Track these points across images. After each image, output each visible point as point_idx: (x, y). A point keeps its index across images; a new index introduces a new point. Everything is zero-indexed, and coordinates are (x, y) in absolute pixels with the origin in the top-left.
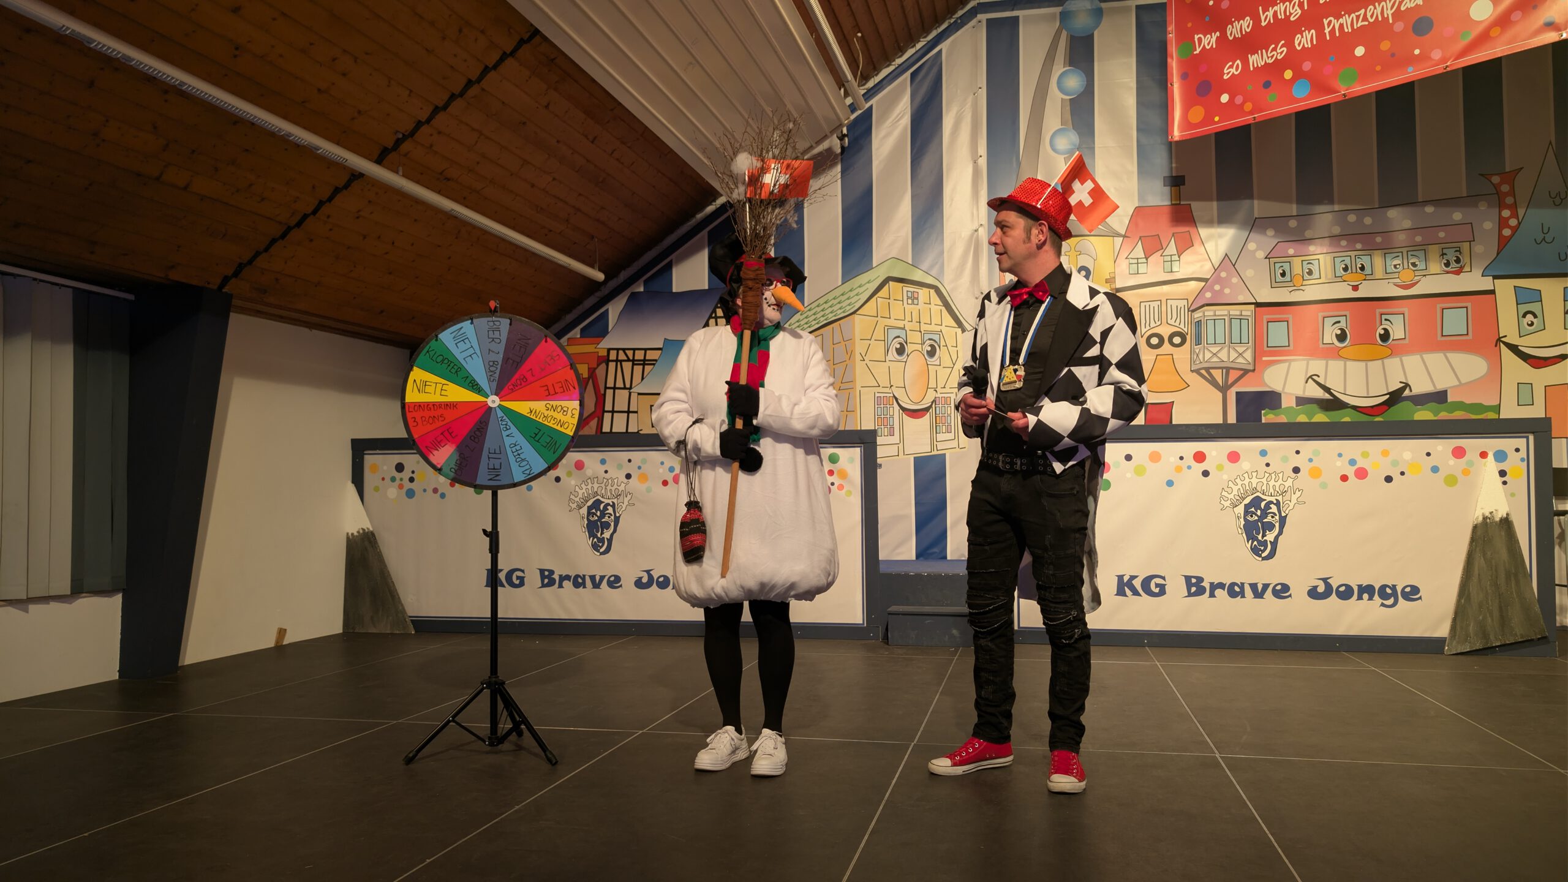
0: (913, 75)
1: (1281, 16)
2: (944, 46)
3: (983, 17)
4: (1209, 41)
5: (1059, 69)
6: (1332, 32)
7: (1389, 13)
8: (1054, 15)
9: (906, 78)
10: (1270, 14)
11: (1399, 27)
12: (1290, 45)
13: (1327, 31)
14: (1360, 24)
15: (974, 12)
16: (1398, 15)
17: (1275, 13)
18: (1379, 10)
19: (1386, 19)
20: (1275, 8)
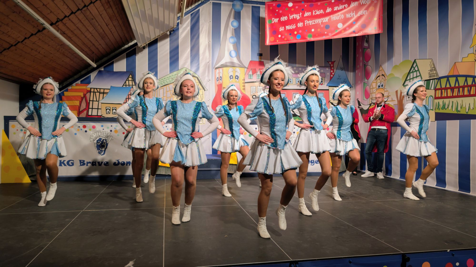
0: (191, 15)
1: (295, 18)
2: (201, 8)
3: (211, 2)
4: (276, 20)
5: (232, 19)
6: (307, 24)
7: (320, 22)
8: (231, 4)
9: (189, 16)
10: (292, 16)
11: (322, 26)
12: (296, 25)
14: (313, 24)
16: (322, 23)
17: (293, 17)
18: (318, 21)
19: (319, 24)
20: (293, 15)
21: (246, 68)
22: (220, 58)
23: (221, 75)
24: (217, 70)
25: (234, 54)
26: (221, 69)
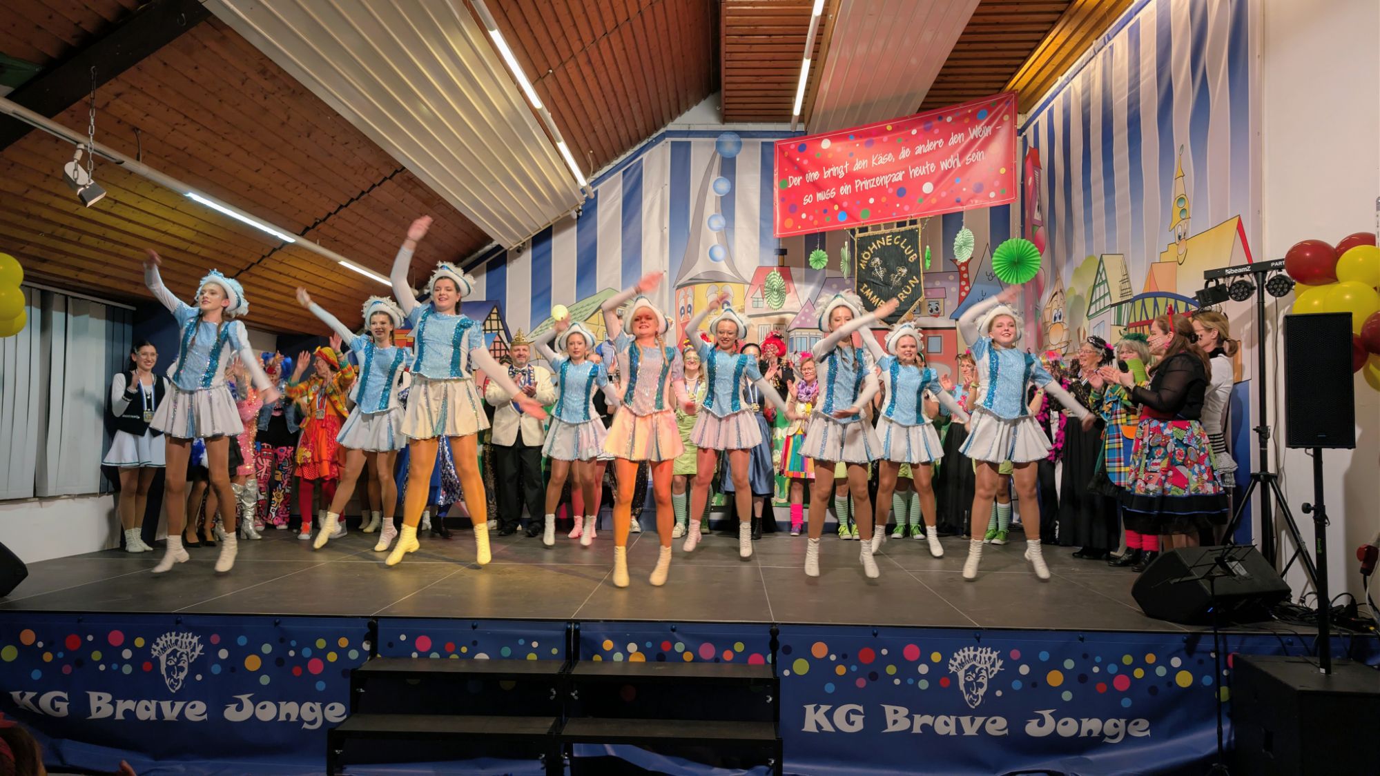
0: (624, 173)
1: (834, 174)
2: (644, 156)
3: (669, 140)
4: (797, 181)
5: (715, 176)
6: (859, 188)
7: (886, 182)
8: (712, 143)
9: (619, 175)
10: (829, 172)
11: (891, 191)
12: (838, 191)
13: (857, 187)
14: (873, 186)
15: (663, 136)
16: (890, 183)
17: (832, 172)
18: (882, 180)
19: (884, 186)
20: (832, 169)
21: (748, 283)
22: (689, 263)
23: (690, 302)
24: (682, 291)
25: (720, 253)
26: (689, 289)
